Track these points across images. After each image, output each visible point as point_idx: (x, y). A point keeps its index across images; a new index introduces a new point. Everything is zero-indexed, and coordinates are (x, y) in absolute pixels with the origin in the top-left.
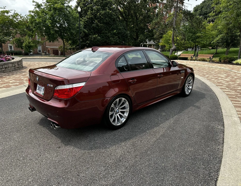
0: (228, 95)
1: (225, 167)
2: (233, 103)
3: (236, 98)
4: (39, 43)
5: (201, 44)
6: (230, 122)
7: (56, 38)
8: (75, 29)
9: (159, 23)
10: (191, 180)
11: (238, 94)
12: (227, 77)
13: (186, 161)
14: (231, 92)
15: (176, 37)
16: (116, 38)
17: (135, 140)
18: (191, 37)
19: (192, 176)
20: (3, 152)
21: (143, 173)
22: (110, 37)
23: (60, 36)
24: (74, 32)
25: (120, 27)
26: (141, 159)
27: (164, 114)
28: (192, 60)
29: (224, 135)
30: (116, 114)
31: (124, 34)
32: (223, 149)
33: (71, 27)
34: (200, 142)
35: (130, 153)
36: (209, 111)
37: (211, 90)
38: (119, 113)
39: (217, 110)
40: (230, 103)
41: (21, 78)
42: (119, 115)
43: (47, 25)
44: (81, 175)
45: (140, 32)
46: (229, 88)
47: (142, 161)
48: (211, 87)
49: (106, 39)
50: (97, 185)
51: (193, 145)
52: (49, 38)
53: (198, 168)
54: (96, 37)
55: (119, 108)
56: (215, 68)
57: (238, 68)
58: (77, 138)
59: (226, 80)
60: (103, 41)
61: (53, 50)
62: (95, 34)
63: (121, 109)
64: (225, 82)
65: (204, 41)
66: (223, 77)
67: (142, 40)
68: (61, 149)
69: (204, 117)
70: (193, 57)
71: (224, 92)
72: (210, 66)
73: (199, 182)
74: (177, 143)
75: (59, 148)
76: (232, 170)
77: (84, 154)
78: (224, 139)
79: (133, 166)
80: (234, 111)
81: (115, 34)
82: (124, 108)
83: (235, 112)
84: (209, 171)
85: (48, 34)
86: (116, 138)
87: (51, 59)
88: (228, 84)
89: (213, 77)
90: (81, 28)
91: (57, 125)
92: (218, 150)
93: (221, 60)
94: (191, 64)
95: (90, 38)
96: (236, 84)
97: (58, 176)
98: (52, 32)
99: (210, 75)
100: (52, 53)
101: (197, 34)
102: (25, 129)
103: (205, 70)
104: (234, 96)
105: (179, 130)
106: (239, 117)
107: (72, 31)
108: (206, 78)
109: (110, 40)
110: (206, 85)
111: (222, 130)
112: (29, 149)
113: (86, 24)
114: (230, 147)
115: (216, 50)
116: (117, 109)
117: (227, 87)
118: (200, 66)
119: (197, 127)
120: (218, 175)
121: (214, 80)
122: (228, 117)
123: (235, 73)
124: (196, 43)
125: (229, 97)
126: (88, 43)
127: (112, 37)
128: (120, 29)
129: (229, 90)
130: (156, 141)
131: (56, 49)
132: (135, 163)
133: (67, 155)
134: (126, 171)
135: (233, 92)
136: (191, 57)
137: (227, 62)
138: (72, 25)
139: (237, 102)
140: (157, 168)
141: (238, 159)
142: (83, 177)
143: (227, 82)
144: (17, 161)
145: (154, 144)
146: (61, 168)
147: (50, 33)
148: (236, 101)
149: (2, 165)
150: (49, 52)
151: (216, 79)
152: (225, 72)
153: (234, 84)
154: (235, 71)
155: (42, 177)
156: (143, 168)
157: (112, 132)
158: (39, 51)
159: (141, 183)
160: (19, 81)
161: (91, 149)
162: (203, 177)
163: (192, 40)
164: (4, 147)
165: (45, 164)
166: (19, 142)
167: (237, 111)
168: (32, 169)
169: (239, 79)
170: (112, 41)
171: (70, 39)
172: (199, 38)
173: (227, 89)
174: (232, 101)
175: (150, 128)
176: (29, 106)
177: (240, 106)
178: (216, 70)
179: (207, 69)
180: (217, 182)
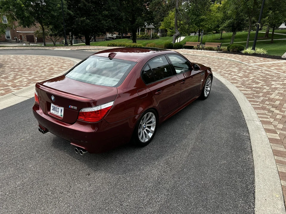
0: (245, 94)
1: (258, 178)
2: (252, 104)
3: (254, 98)
4: (7, 26)
5: (206, 28)
6: (253, 128)
7: (33, 22)
8: (56, 10)
9: (159, 4)
10: (232, 195)
11: (254, 93)
12: (239, 71)
13: (223, 176)
14: (248, 90)
15: (180, 21)
16: (109, 21)
17: (167, 157)
18: (195, 19)
19: (232, 191)
20: (23, 187)
21: (186, 194)
22: (102, 20)
23: (37, 19)
24: (55, 14)
25: (114, 8)
26: (179, 178)
27: (188, 123)
28: (198, 48)
29: (251, 142)
30: (143, 130)
31: (118, 16)
32: (253, 158)
33: (51, 8)
34: (231, 152)
35: (167, 173)
36: (232, 116)
37: (227, 90)
38: (146, 129)
39: (239, 114)
40: (249, 104)
41: (4, 83)
42: (146, 130)
43: (18, 6)
44: (125, 204)
45: (137, 14)
46: (244, 86)
47: (181, 181)
48: (227, 86)
49: (97, 22)
50: (145, 213)
51: (225, 157)
52: (23, 22)
53: (236, 182)
54: (84, 21)
55: (146, 124)
56: (225, 59)
57: (248, 59)
58: (104, 161)
59: (239, 75)
60: (93, 25)
61: (27, 36)
62: (82, 16)
63: (148, 124)
64: (239, 78)
65: (208, 25)
66: (236, 71)
67: (140, 23)
68: (91, 176)
69: (228, 123)
70: (200, 46)
71: (241, 90)
72: (220, 57)
73: (239, 196)
74: (210, 156)
75: (89, 175)
76: (265, 180)
77: (119, 179)
78: (251, 147)
79: (174, 187)
80: (254, 114)
81: (106, 16)
82: (151, 122)
83: (256, 115)
84: (246, 183)
85: (21, 17)
86: (147, 156)
87: (30, 51)
88: (243, 81)
89: (225, 72)
90: (64, 9)
91: (84, 150)
92: (248, 160)
93: (229, 50)
94: (199, 55)
95: (76, 21)
96: (250, 80)
97: (100, 209)
98: (27, 14)
99: (222, 69)
100: (26, 40)
101: (201, 16)
102: (38, 154)
103: (215, 62)
104: (252, 96)
105: (208, 141)
106: (261, 121)
107: (52, 13)
108: (219, 74)
109: (102, 24)
110: (221, 82)
111: (248, 137)
112: (54, 180)
113: (69, 3)
114: (259, 156)
115: (220, 34)
116: (144, 125)
117: (242, 84)
118: (209, 57)
119: (224, 135)
120: (255, 187)
121: (227, 76)
122: (250, 121)
123: (246, 65)
124: (200, 27)
125: (247, 98)
126: (75, 28)
127: (104, 20)
128: (113, 10)
129: (244, 88)
130: (188, 156)
131: (30, 34)
132: (175, 184)
133: (101, 183)
134: (168, 194)
135: (249, 91)
136: (198, 46)
137: (235, 51)
138: (52, 5)
139: (255, 103)
140: (198, 186)
141: (268, 168)
142: (127, 206)
143: (241, 77)
144: (45, 196)
145: (187, 160)
146: (99, 199)
147: (24, 16)
148: (254, 101)
149: (31, 204)
150: (21, 39)
151: (229, 74)
152: (236, 64)
153: (248, 80)
154: (246, 64)
155: (83, 212)
156: (184, 189)
157: (141, 150)
158: (8, 37)
159: (187, 205)
160: (3, 88)
161: (125, 172)
162: (242, 191)
163: (196, 23)
164: (23, 181)
165: (80, 196)
166: (39, 172)
167: (258, 114)
168: (67, 204)
169: (251, 74)
170: (104, 25)
171: (51, 24)
172: (203, 21)
173: (243, 86)
174: (250, 101)
175: (178, 141)
176: (39, 127)
177: (259, 107)
178: (227, 62)
179: (217, 61)
180: (255, 195)
